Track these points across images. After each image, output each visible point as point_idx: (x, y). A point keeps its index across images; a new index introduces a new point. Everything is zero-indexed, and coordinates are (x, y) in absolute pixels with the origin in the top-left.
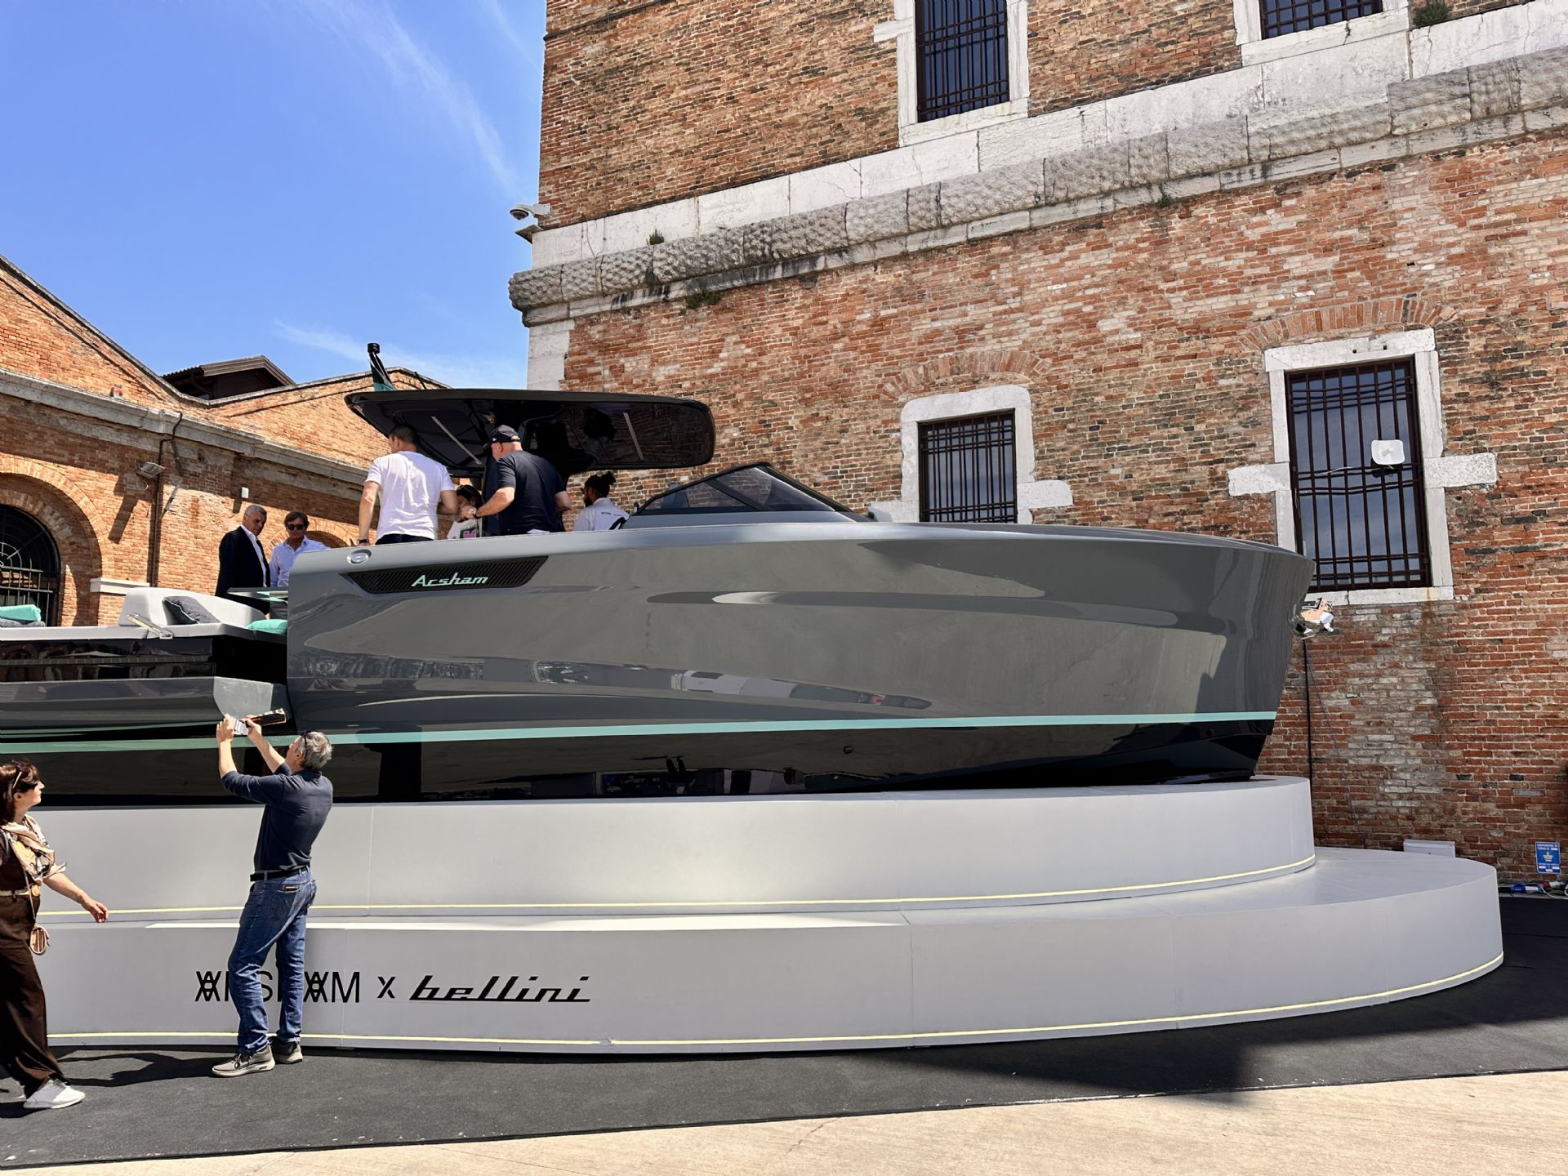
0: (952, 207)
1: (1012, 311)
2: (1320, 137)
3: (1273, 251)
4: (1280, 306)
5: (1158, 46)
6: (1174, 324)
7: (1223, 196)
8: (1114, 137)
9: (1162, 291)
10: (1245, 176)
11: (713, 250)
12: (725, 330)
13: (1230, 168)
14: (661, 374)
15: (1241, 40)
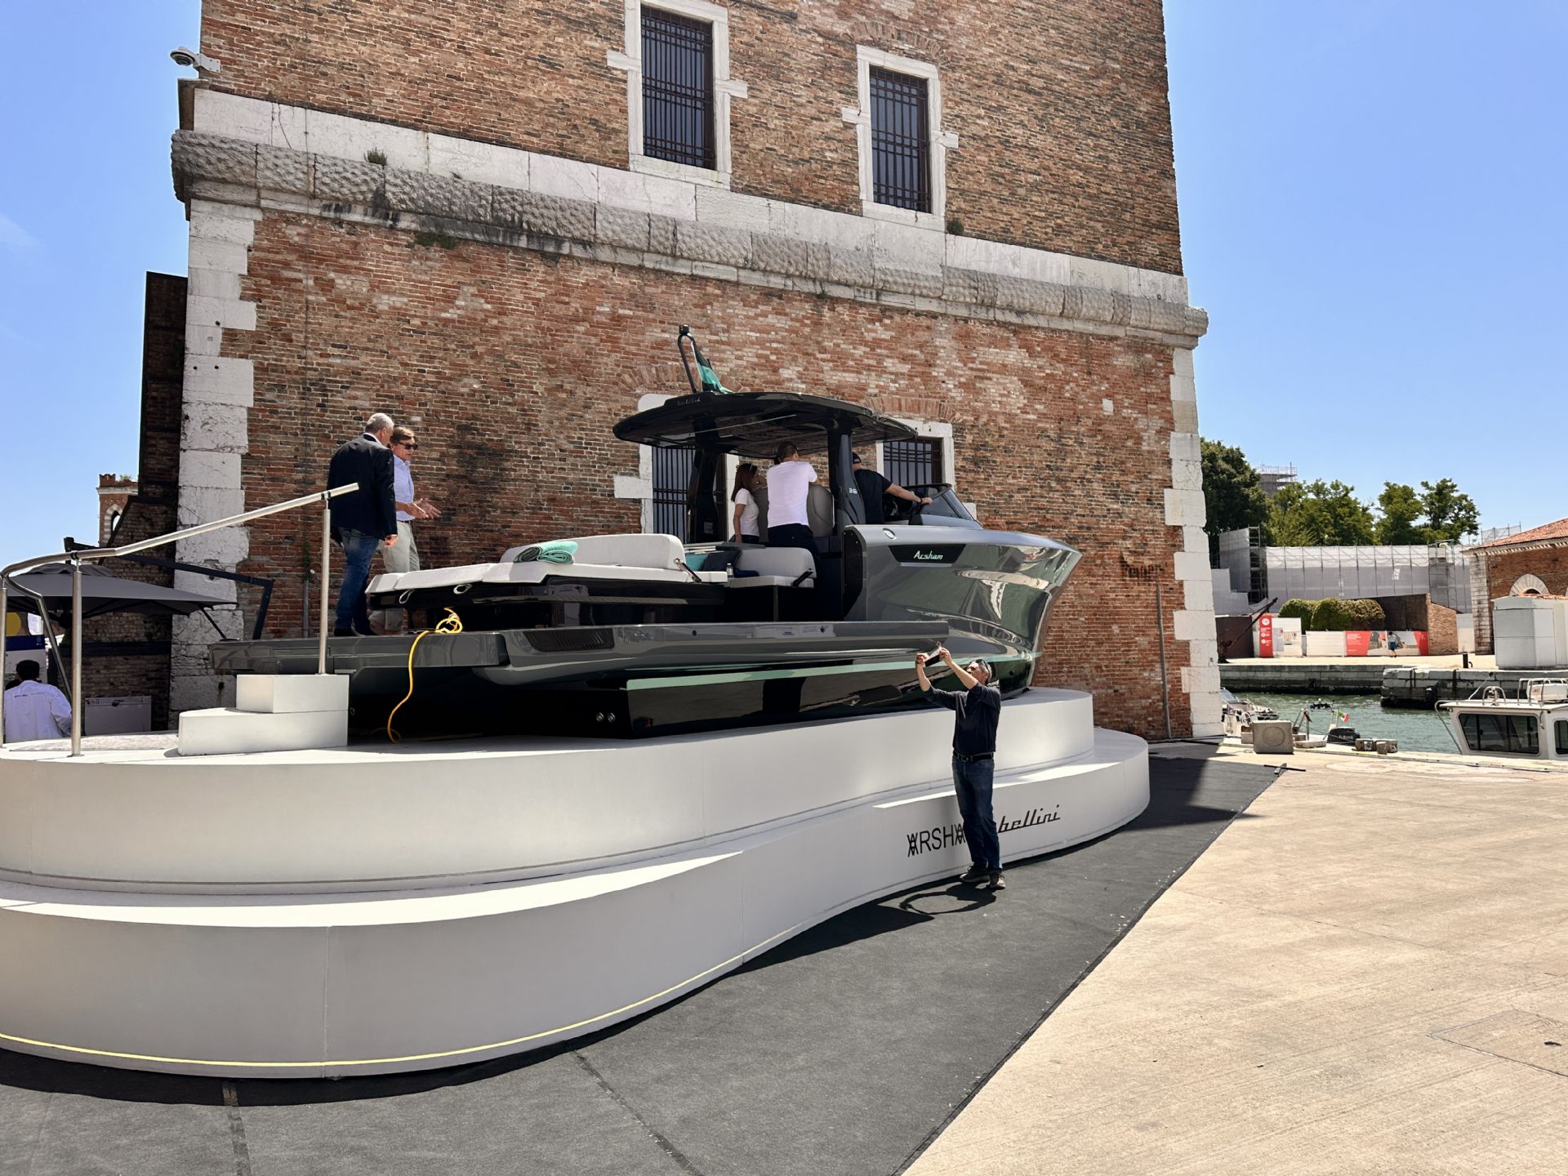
0: (686, 244)
1: (723, 343)
2: (909, 285)
3: (879, 351)
4: (882, 389)
5: (816, 176)
6: (825, 385)
7: (854, 304)
8: (789, 233)
9: (817, 359)
10: (868, 295)
11: (455, 196)
12: (461, 278)
13: (862, 286)
14: (384, 302)
15: (862, 196)
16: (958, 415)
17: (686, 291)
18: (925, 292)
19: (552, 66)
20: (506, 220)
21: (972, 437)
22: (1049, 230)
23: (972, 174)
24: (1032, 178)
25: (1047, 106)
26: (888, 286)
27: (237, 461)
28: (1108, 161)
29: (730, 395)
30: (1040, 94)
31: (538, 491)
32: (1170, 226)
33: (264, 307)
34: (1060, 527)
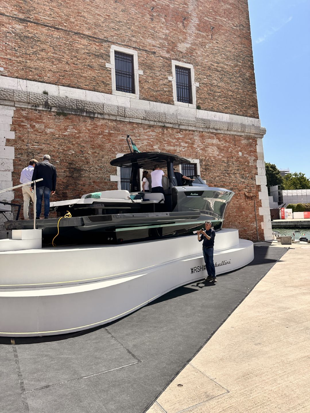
0: (128, 113)
1: (138, 139)
2: (187, 123)
3: (179, 141)
4: (181, 151)
5: (162, 95)
6: (165, 150)
7: (172, 128)
8: (155, 110)
9: (163, 143)
10: (176, 126)
11: (67, 102)
12: (69, 124)
13: (174, 124)
14: (48, 131)
15: (174, 100)
16: (201, 157)
17: (128, 126)
18: (191, 125)
19: (91, 67)
20: (80, 108)
21: (204, 163)
22: (224, 108)
23: (203, 93)
24: (219, 94)
25: (222, 75)
26: (181, 123)
27: (10, 174)
28: (239, 89)
29: (141, 153)
30: (220, 72)
31: (90, 180)
32: (255, 106)
33: (17, 133)
34: (228, 186)
